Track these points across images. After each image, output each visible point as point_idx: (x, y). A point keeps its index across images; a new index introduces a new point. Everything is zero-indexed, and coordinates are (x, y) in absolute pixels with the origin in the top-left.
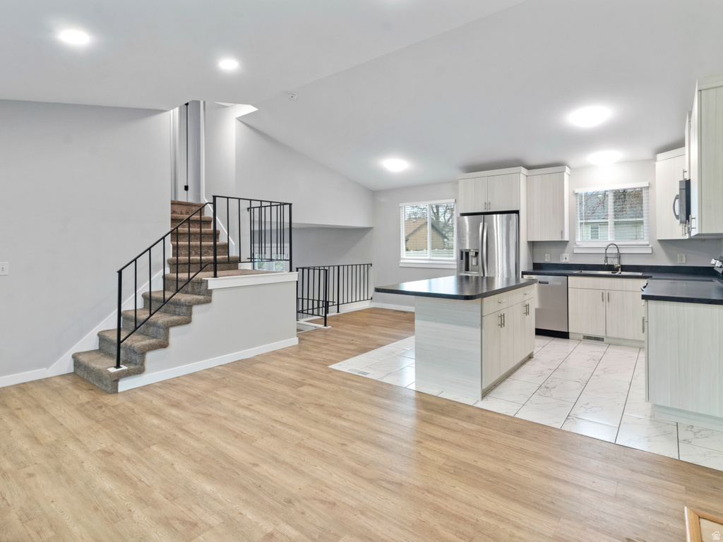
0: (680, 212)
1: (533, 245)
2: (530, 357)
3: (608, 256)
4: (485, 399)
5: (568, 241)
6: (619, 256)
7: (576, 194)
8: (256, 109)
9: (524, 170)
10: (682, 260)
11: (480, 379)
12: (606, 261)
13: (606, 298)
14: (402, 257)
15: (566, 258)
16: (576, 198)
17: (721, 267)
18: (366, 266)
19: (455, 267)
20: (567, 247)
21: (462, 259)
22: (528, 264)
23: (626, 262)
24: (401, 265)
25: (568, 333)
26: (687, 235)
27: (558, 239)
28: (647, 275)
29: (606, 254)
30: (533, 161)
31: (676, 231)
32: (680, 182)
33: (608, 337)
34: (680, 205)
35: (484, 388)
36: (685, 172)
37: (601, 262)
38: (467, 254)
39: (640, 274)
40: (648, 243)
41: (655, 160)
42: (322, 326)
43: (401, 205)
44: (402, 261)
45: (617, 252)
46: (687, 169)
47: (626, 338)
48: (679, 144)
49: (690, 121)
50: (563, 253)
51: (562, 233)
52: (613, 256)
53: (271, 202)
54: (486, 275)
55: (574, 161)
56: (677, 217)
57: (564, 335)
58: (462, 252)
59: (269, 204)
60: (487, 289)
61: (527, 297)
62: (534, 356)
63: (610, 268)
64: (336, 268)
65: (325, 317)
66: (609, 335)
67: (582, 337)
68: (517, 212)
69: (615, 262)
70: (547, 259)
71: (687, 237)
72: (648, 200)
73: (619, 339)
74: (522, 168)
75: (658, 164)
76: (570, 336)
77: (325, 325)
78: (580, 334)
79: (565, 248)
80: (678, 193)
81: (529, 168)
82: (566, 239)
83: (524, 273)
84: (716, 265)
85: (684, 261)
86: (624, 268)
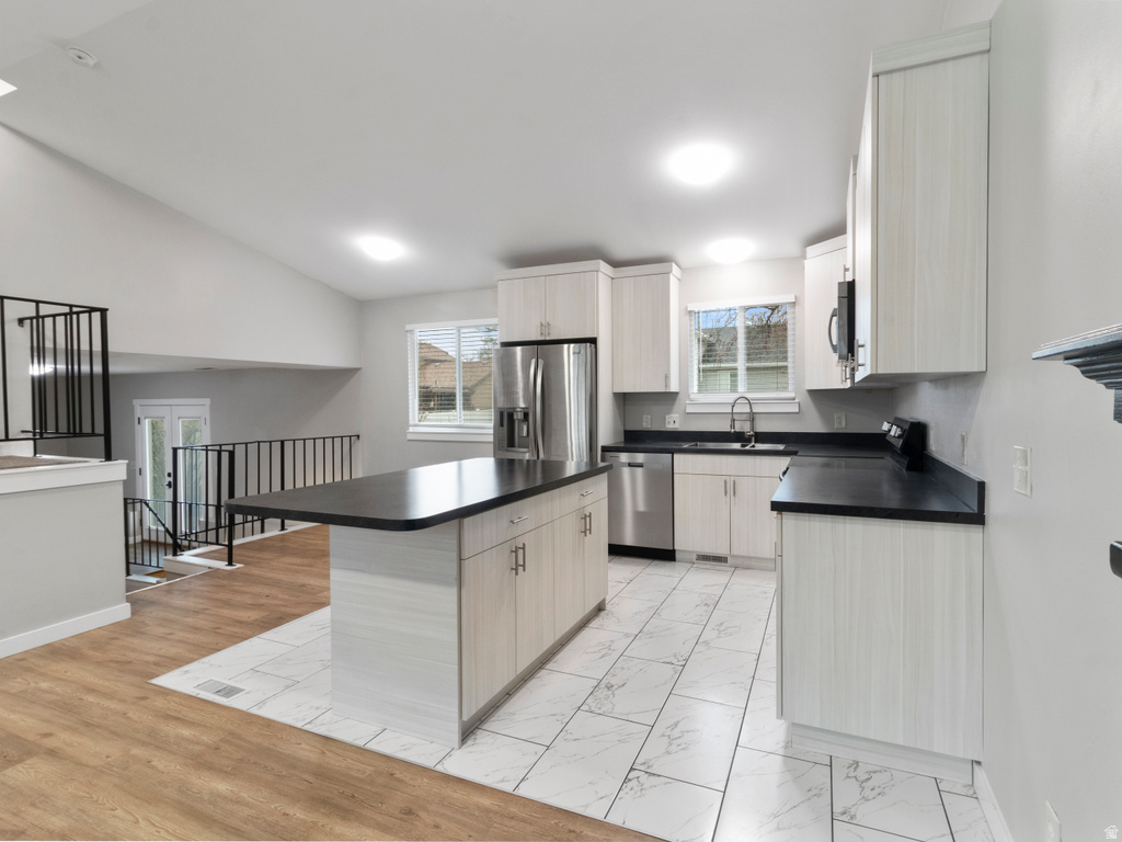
0: (839, 339)
1: (624, 400)
2: (600, 608)
3: (735, 417)
4: (470, 742)
5: (677, 393)
6: (752, 417)
7: (690, 312)
8: (16, 88)
9: (604, 267)
10: (840, 423)
11: (456, 701)
12: (733, 426)
13: (731, 489)
14: (411, 422)
15: (674, 422)
16: (691, 320)
17: (899, 437)
18: (346, 440)
19: (491, 439)
20: (677, 402)
21: (502, 425)
22: (615, 432)
23: (764, 426)
24: (409, 437)
25: (674, 551)
26: (849, 381)
27: (660, 388)
28: (791, 449)
29: (732, 413)
30: (622, 251)
31: (833, 376)
32: (839, 283)
33: (733, 556)
34: (839, 327)
35: (465, 718)
36: (846, 270)
37: (724, 426)
38: (511, 416)
39: (781, 447)
40: (793, 395)
41: (804, 257)
42: (222, 565)
43: (408, 327)
44: (411, 429)
45: (748, 411)
46: (849, 265)
47: (759, 556)
48: (838, 230)
49: (855, 174)
50: (669, 412)
51: (667, 377)
52: (744, 417)
53: (71, 306)
54: (542, 456)
55: (685, 255)
56: (835, 348)
57: (668, 555)
58: (502, 414)
59: (67, 310)
60: (544, 478)
61: (588, 500)
62: (608, 607)
63: (739, 437)
64: (277, 447)
65: (230, 546)
66: (735, 552)
67: (694, 557)
68: (593, 341)
69: (745, 427)
70: (647, 423)
71: (848, 384)
72: (794, 324)
73: (750, 558)
74: (601, 262)
75: (807, 263)
76: (677, 556)
77: (230, 563)
78: (691, 552)
79: (673, 404)
80: (836, 306)
81: (616, 264)
82: (674, 388)
83: (605, 449)
84: (892, 433)
85: (844, 424)
86: (762, 437)
